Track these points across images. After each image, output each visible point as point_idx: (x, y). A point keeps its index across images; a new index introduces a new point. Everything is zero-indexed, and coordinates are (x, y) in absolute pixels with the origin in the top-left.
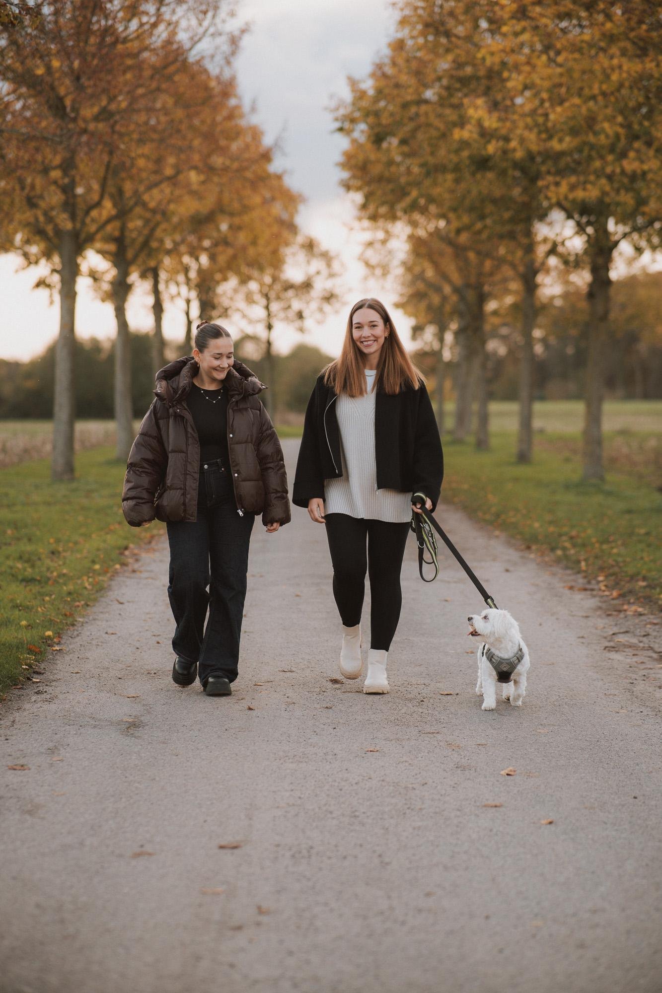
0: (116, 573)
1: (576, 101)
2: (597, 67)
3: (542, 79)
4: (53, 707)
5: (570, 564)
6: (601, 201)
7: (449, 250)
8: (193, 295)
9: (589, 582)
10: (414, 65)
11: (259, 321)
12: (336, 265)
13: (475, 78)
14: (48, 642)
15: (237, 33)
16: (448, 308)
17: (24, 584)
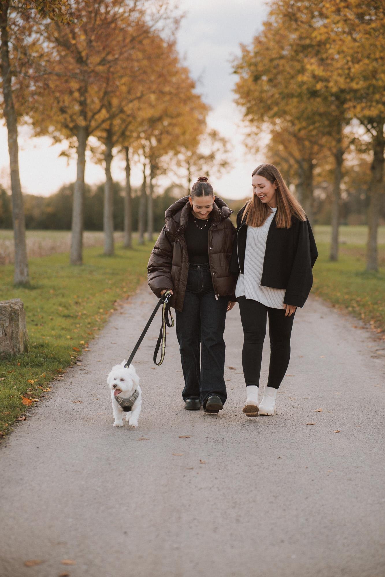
0: (112, 314)
1: (366, 61)
2: (378, 43)
3: (348, 48)
4: (90, 376)
5: (357, 315)
6: (379, 116)
7: (293, 140)
8: (147, 161)
9: (366, 324)
10: (277, 38)
11: (183, 177)
12: (228, 146)
13: (310, 46)
14: (82, 346)
15: (178, 18)
16: (292, 172)
17: (64, 318)
